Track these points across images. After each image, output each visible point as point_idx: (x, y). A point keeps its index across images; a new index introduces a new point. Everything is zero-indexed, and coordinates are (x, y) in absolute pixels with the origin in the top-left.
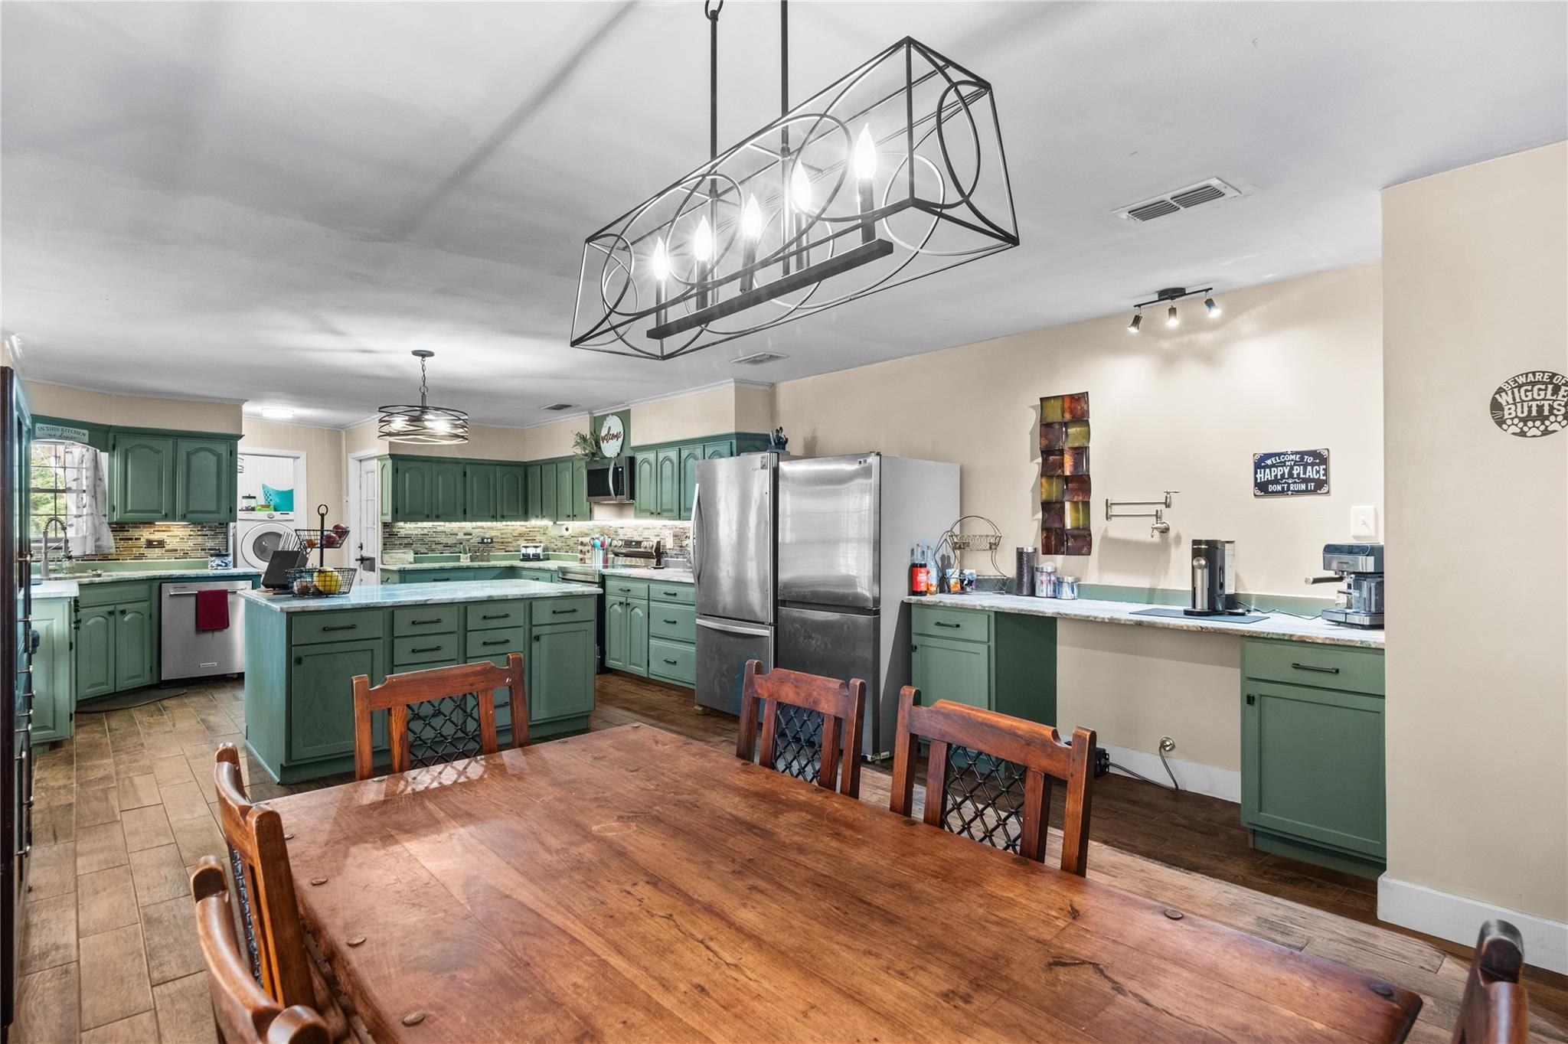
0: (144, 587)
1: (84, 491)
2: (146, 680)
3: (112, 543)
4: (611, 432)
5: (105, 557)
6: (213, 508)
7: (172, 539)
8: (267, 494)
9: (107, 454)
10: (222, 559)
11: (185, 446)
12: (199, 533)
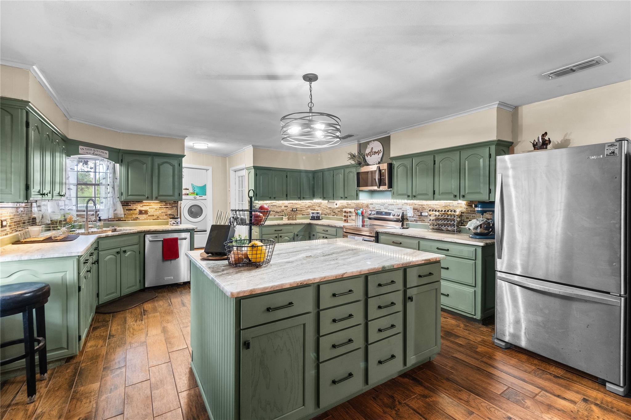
0: (136, 237)
1: (108, 185)
2: (137, 287)
3: (122, 212)
4: (374, 151)
5: (119, 220)
6: (171, 193)
7: (151, 210)
8: (193, 187)
9: (119, 164)
10: (175, 220)
11: (157, 161)
12: (165, 206)
